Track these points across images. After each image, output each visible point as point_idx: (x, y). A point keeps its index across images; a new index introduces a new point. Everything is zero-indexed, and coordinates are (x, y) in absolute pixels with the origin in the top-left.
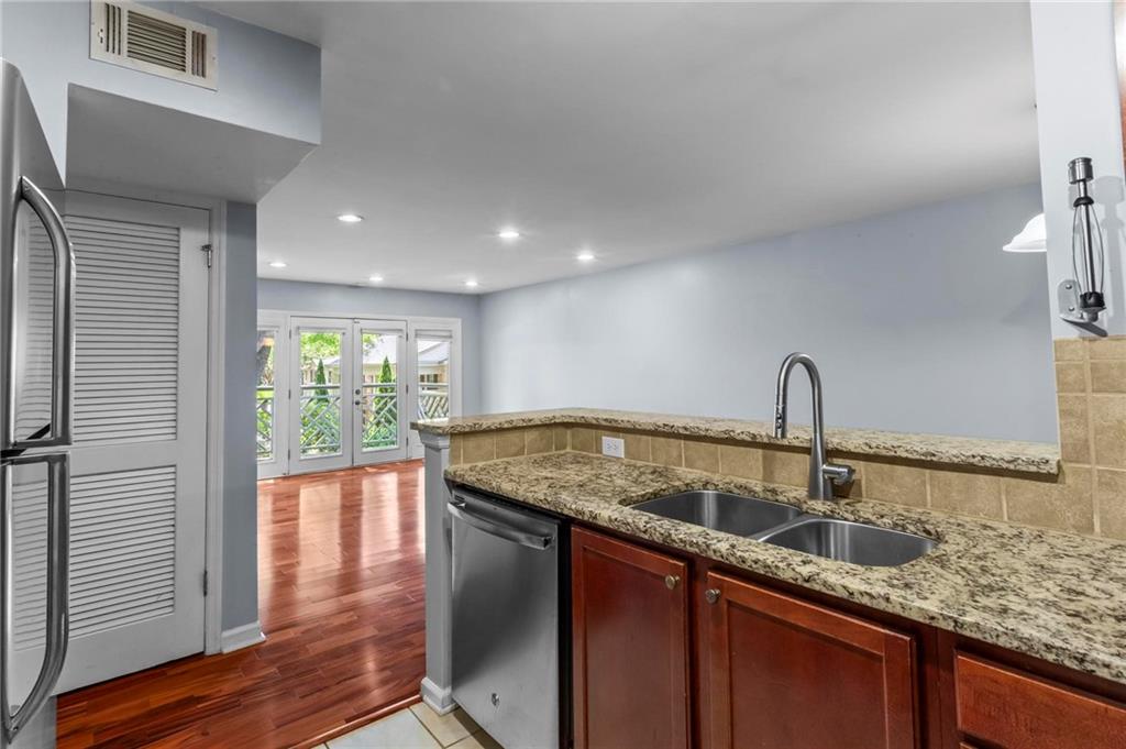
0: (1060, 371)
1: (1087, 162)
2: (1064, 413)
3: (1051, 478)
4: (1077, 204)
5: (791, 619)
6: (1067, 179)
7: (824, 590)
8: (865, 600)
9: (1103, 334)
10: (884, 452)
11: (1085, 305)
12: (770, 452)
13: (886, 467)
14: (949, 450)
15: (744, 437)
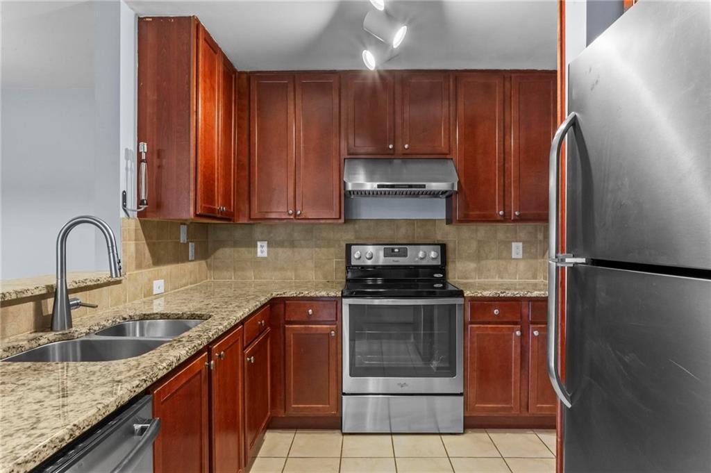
2: (123, 251)
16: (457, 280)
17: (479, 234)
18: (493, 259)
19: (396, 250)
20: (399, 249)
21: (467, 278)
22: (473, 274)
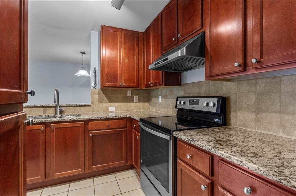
0: (92, 93)
1: (96, 68)
2: (92, 98)
3: (90, 106)
4: (95, 73)
5: (67, 126)
6: (94, 70)
7: (74, 120)
8: (79, 119)
9: (95, 88)
10: (69, 105)
11: (95, 85)
12: (45, 108)
13: (69, 108)
14: (79, 104)
15: (39, 106)
16: (237, 126)
17: (258, 88)
18: (275, 112)
19: (195, 101)
20: (196, 100)
21: (246, 127)
22: (253, 124)
